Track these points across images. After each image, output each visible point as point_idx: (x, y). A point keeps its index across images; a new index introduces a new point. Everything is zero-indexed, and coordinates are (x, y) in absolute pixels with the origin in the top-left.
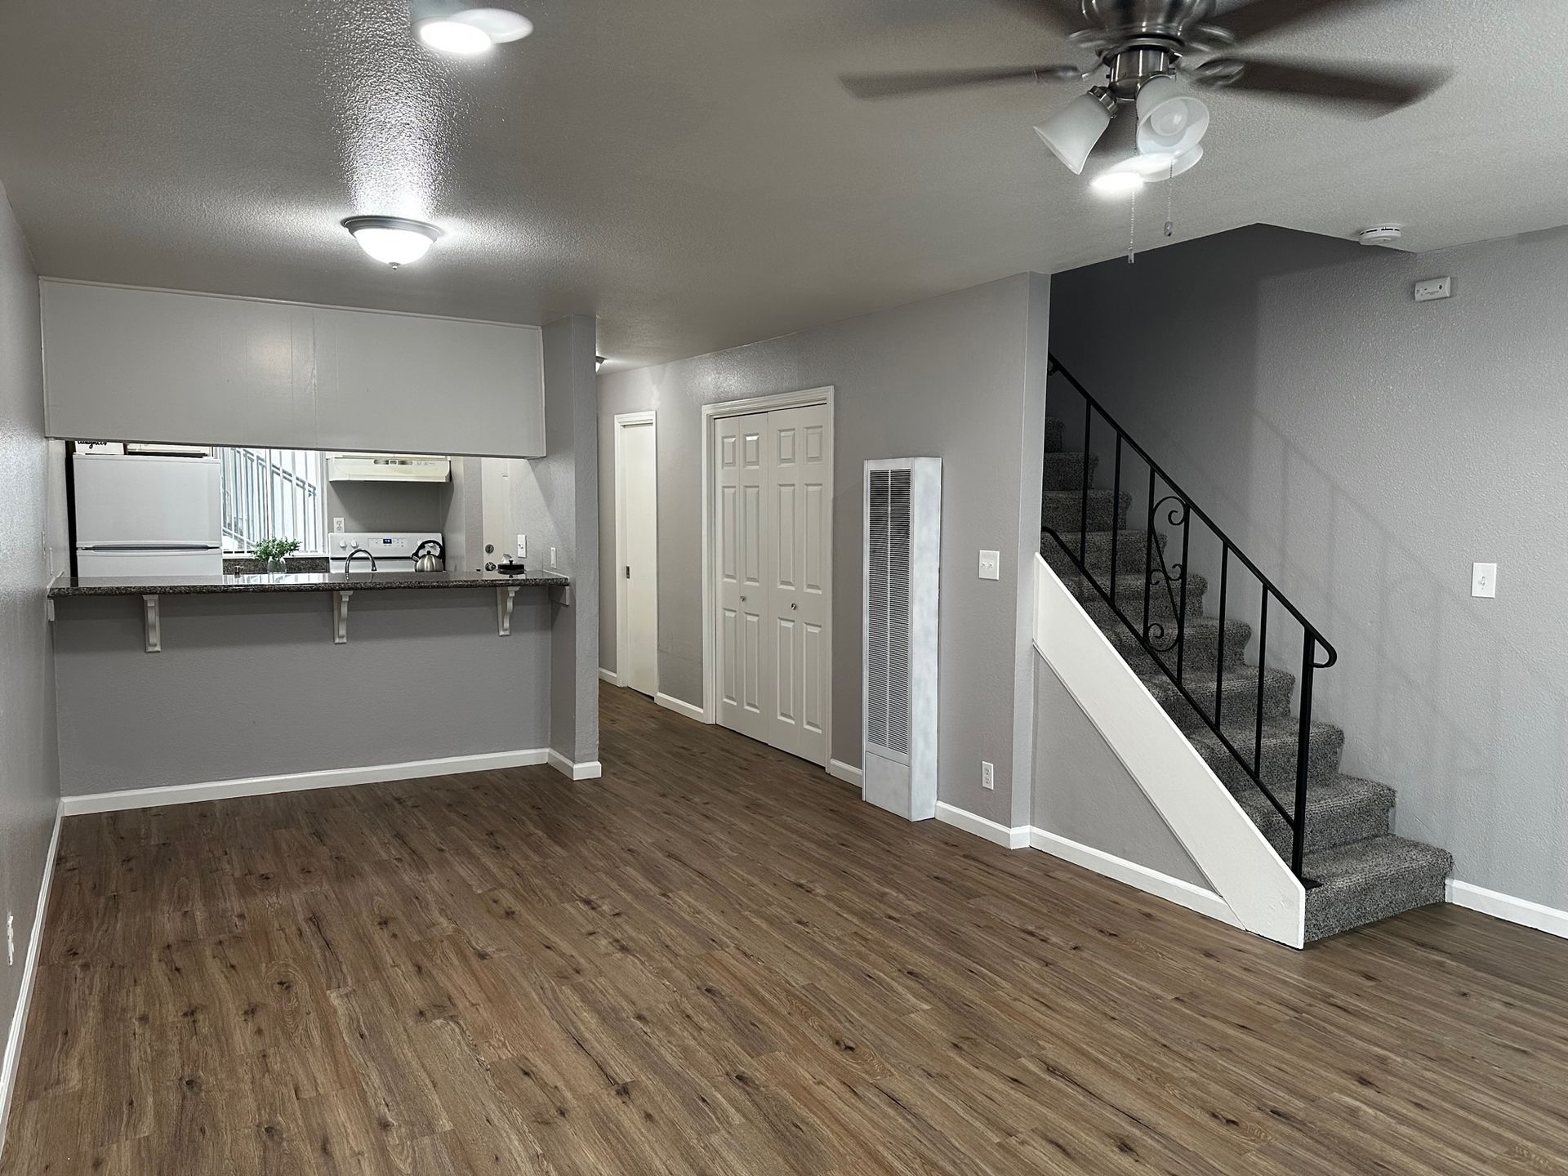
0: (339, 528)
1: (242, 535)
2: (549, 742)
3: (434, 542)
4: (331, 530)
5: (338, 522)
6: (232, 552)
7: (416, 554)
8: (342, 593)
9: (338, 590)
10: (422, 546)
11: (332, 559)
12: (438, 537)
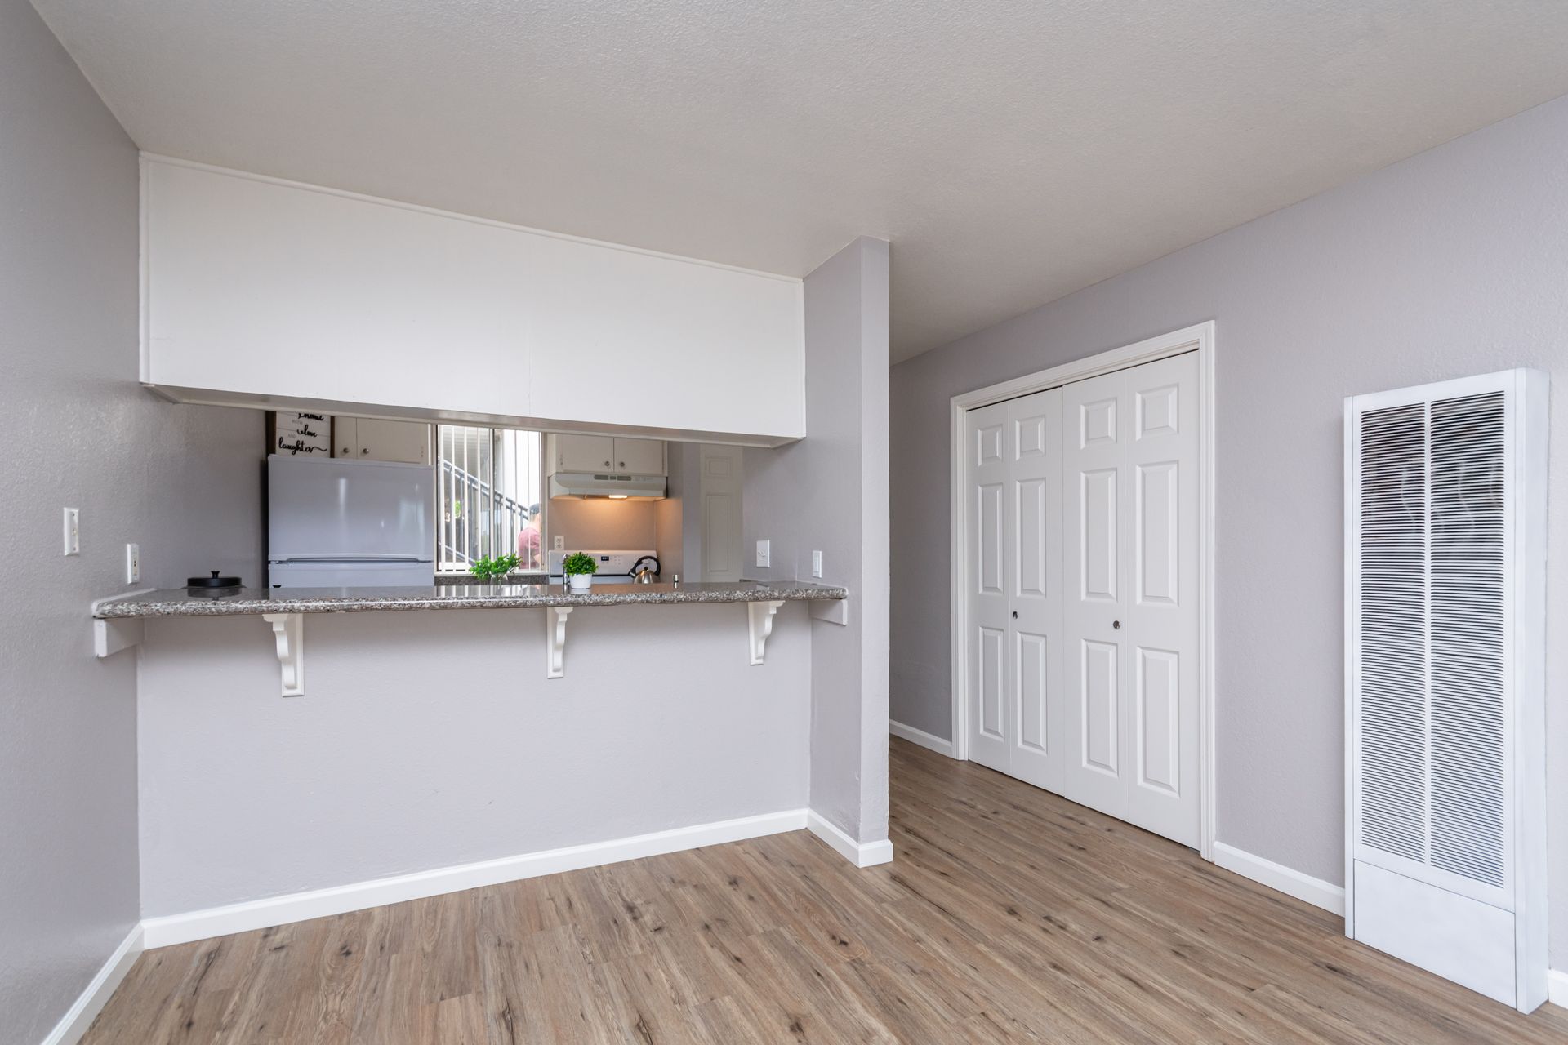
0: (559, 546)
1: (464, 553)
2: (808, 800)
3: (651, 558)
4: (551, 547)
5: (559, 541)
6: (452, 570)
7: (633, 570)
8: (558, 609)
9: (552, 606)
10: (639, 562)
11: (552, 576)
12: (653, 553)
